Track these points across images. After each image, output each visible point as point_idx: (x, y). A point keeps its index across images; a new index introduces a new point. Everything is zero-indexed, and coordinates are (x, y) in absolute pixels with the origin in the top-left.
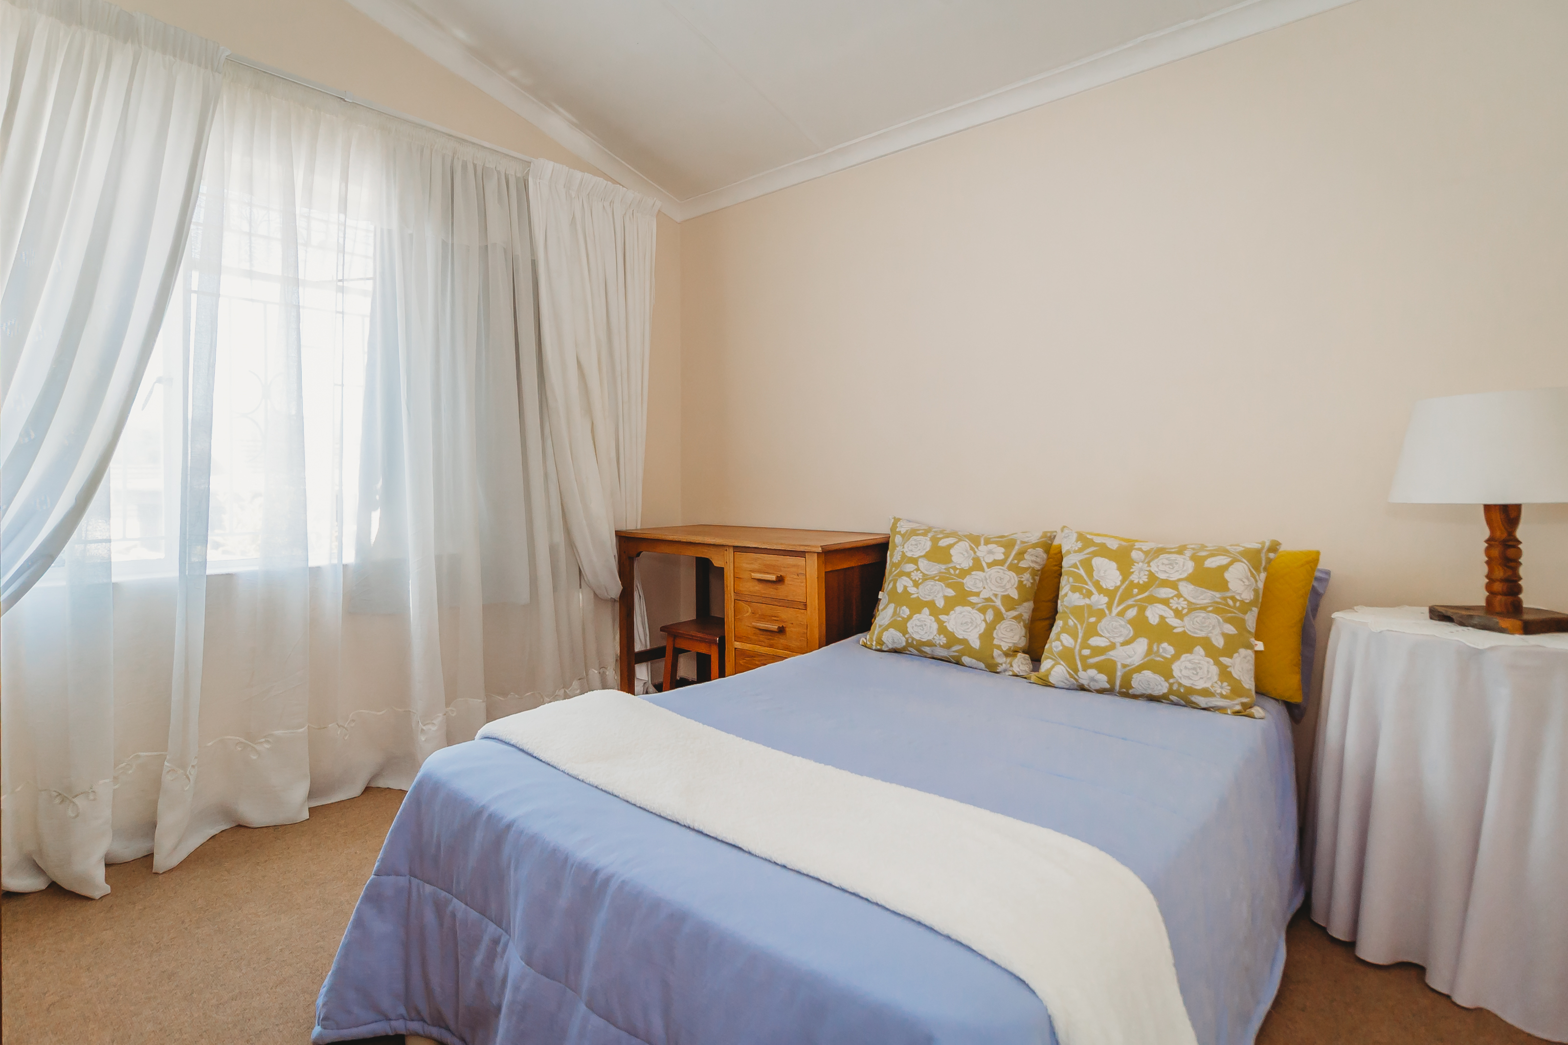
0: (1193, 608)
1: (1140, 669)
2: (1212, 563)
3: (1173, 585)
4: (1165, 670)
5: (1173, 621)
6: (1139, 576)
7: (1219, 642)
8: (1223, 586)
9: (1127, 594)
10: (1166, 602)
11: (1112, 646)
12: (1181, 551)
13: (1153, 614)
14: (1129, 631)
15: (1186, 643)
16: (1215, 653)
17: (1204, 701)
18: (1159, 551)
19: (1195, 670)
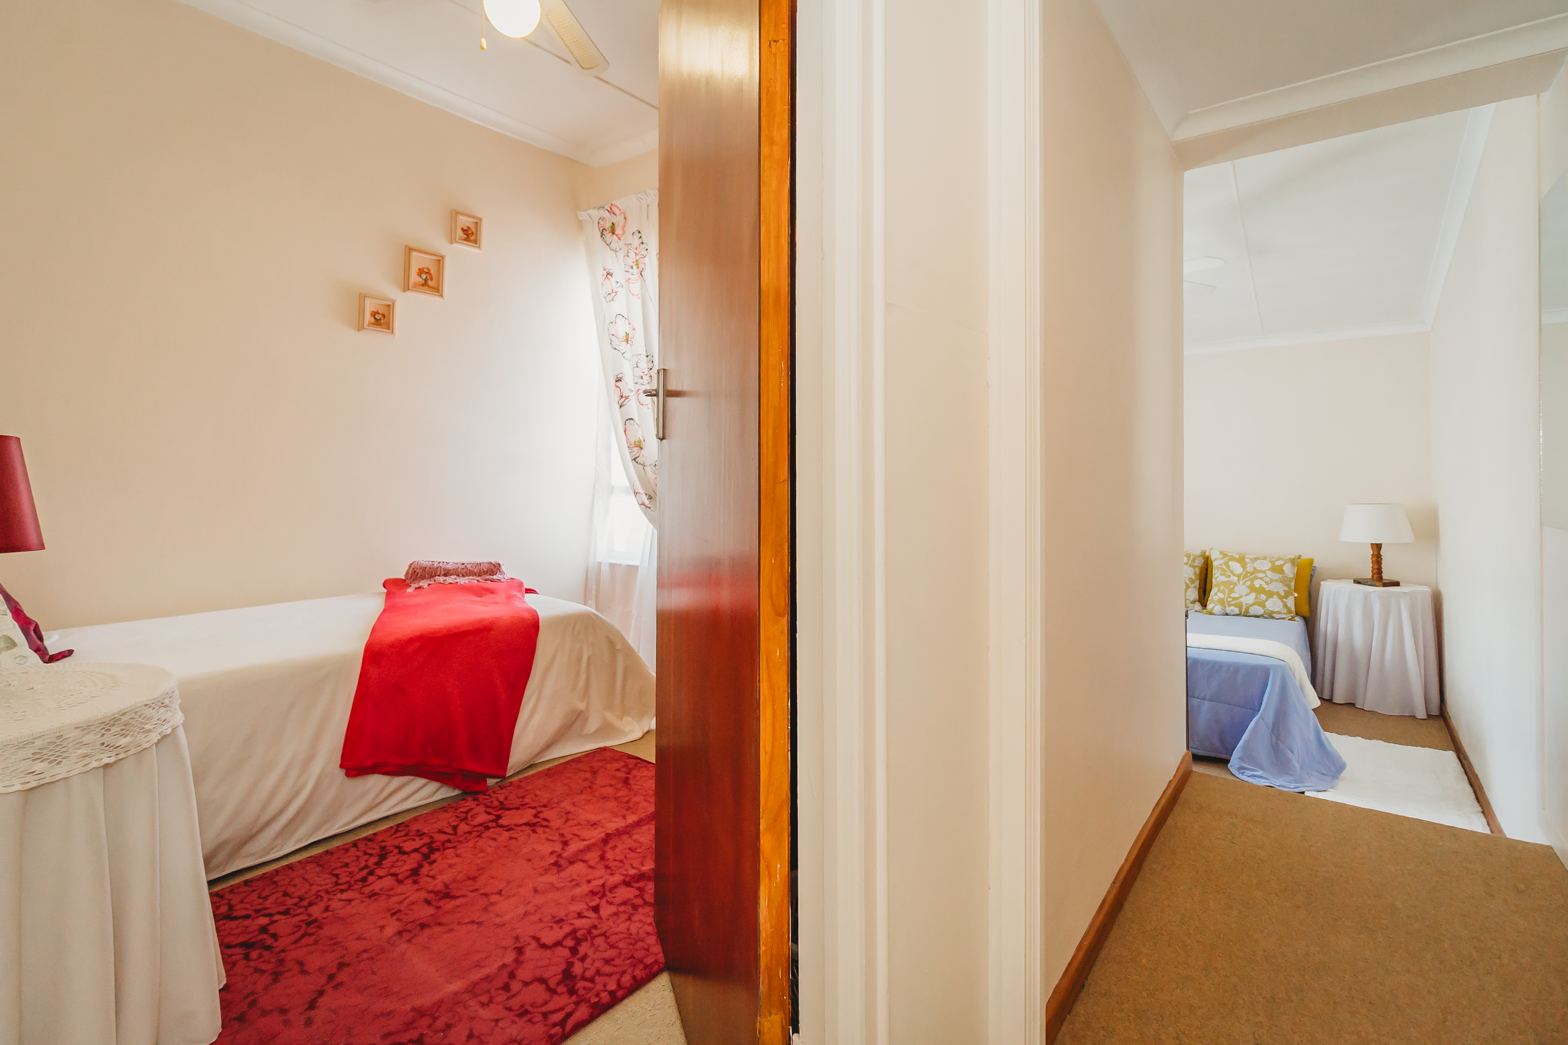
0: (1272, 581)
1: (1253, 604)
2: (1278, 563)
3: (1264, 572)
4: (1262, 605)
5: (1265, 586)
6: (1250, 568)
7: (1282, 593)
8: (1282, 572)
9: (1245, 576)
10: (1261, 579)
11: (1241, 597)
12: (1265, 558)
13: (1257, 584)
14: (1248, 590)
15: (1270, 594)
16: (1280, 597)
17: (1277, 616)
18: (1256, 559)
19: (1274, 605)
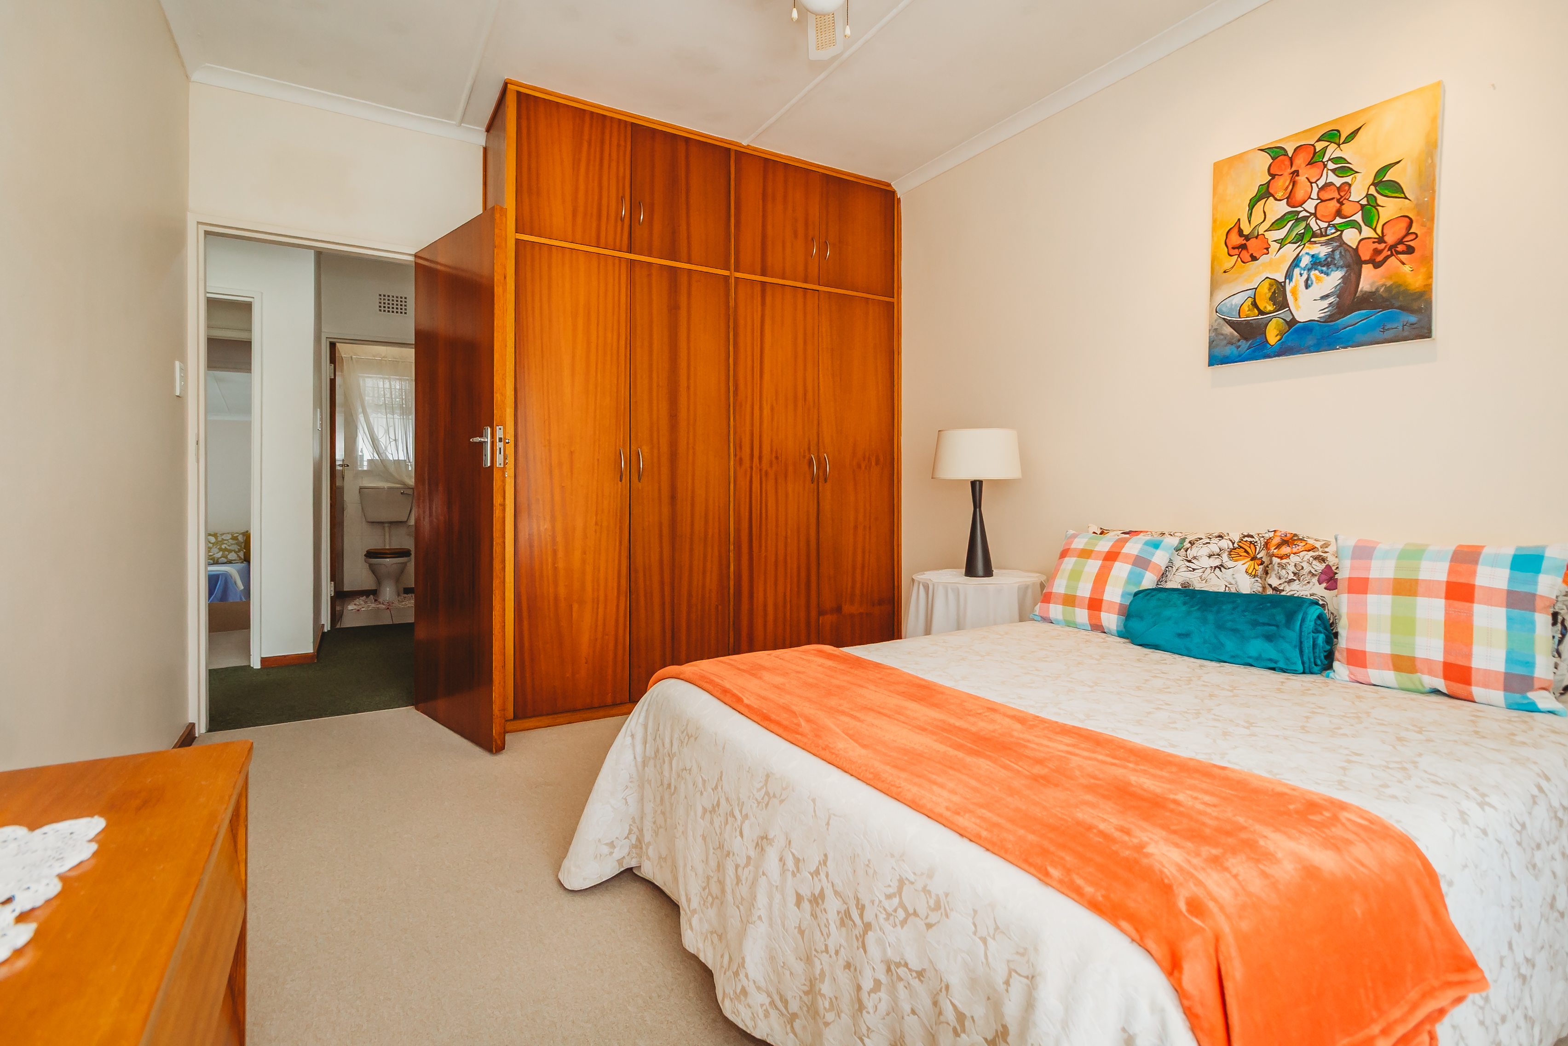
0: (232, 544)
1: (220, 558)
2: (235, 535)
3: (227, 540)
4: (226, 557)
5: (228, 547)
6: (220, 539)
7: (237, 550)
8: (237, 539)
9: (217, 543)
10: (226, 544)
11: (214, 554)
12: (228, 533)
13: (223, 547)
14: (217, 550)
15: (230, 551)
16: (236, 552)
17: (233, 562)
18: (223, 534)
19: (232, 556)
